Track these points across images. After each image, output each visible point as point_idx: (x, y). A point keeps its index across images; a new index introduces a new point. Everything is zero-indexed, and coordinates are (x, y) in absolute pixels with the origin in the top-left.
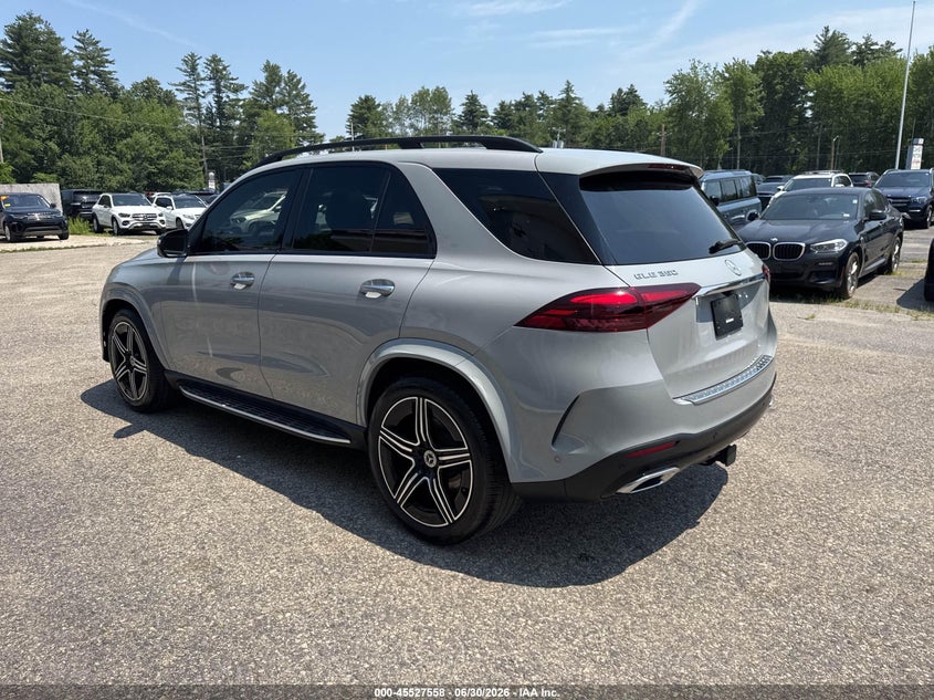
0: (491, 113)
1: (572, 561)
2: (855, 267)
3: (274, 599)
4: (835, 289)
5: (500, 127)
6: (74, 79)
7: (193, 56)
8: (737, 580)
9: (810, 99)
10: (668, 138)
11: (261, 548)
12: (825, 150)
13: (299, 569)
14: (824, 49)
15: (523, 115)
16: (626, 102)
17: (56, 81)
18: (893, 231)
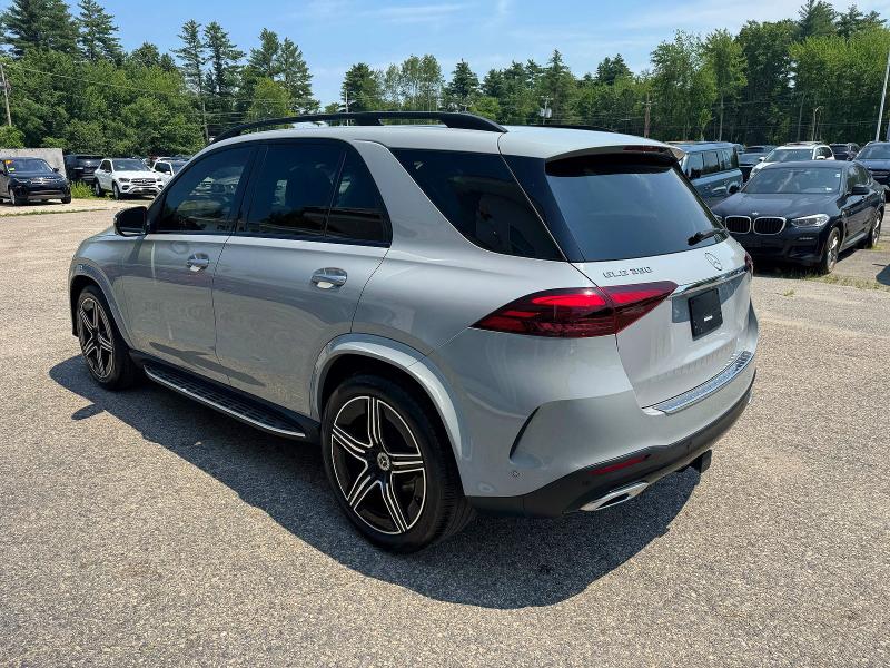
0: (481, 81)
1: (532, 574)
2: (835, 242)
3: (211, 614)
4: (815, 263)
5: (489, 95)
6: (80, 45)
7: (193, 23)
8: (708, 601)
9: (793, 70)
10: (653, 108)
11: (206, 550)
12: (806, 120)
13: (243, 577)
14: (808, 20)
15: (512, 83)
16: (613, 71)
17: (63, 48)
18: (875, 205)
